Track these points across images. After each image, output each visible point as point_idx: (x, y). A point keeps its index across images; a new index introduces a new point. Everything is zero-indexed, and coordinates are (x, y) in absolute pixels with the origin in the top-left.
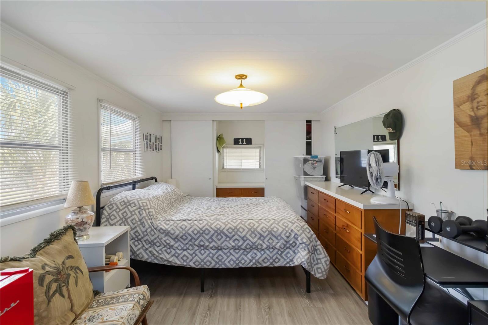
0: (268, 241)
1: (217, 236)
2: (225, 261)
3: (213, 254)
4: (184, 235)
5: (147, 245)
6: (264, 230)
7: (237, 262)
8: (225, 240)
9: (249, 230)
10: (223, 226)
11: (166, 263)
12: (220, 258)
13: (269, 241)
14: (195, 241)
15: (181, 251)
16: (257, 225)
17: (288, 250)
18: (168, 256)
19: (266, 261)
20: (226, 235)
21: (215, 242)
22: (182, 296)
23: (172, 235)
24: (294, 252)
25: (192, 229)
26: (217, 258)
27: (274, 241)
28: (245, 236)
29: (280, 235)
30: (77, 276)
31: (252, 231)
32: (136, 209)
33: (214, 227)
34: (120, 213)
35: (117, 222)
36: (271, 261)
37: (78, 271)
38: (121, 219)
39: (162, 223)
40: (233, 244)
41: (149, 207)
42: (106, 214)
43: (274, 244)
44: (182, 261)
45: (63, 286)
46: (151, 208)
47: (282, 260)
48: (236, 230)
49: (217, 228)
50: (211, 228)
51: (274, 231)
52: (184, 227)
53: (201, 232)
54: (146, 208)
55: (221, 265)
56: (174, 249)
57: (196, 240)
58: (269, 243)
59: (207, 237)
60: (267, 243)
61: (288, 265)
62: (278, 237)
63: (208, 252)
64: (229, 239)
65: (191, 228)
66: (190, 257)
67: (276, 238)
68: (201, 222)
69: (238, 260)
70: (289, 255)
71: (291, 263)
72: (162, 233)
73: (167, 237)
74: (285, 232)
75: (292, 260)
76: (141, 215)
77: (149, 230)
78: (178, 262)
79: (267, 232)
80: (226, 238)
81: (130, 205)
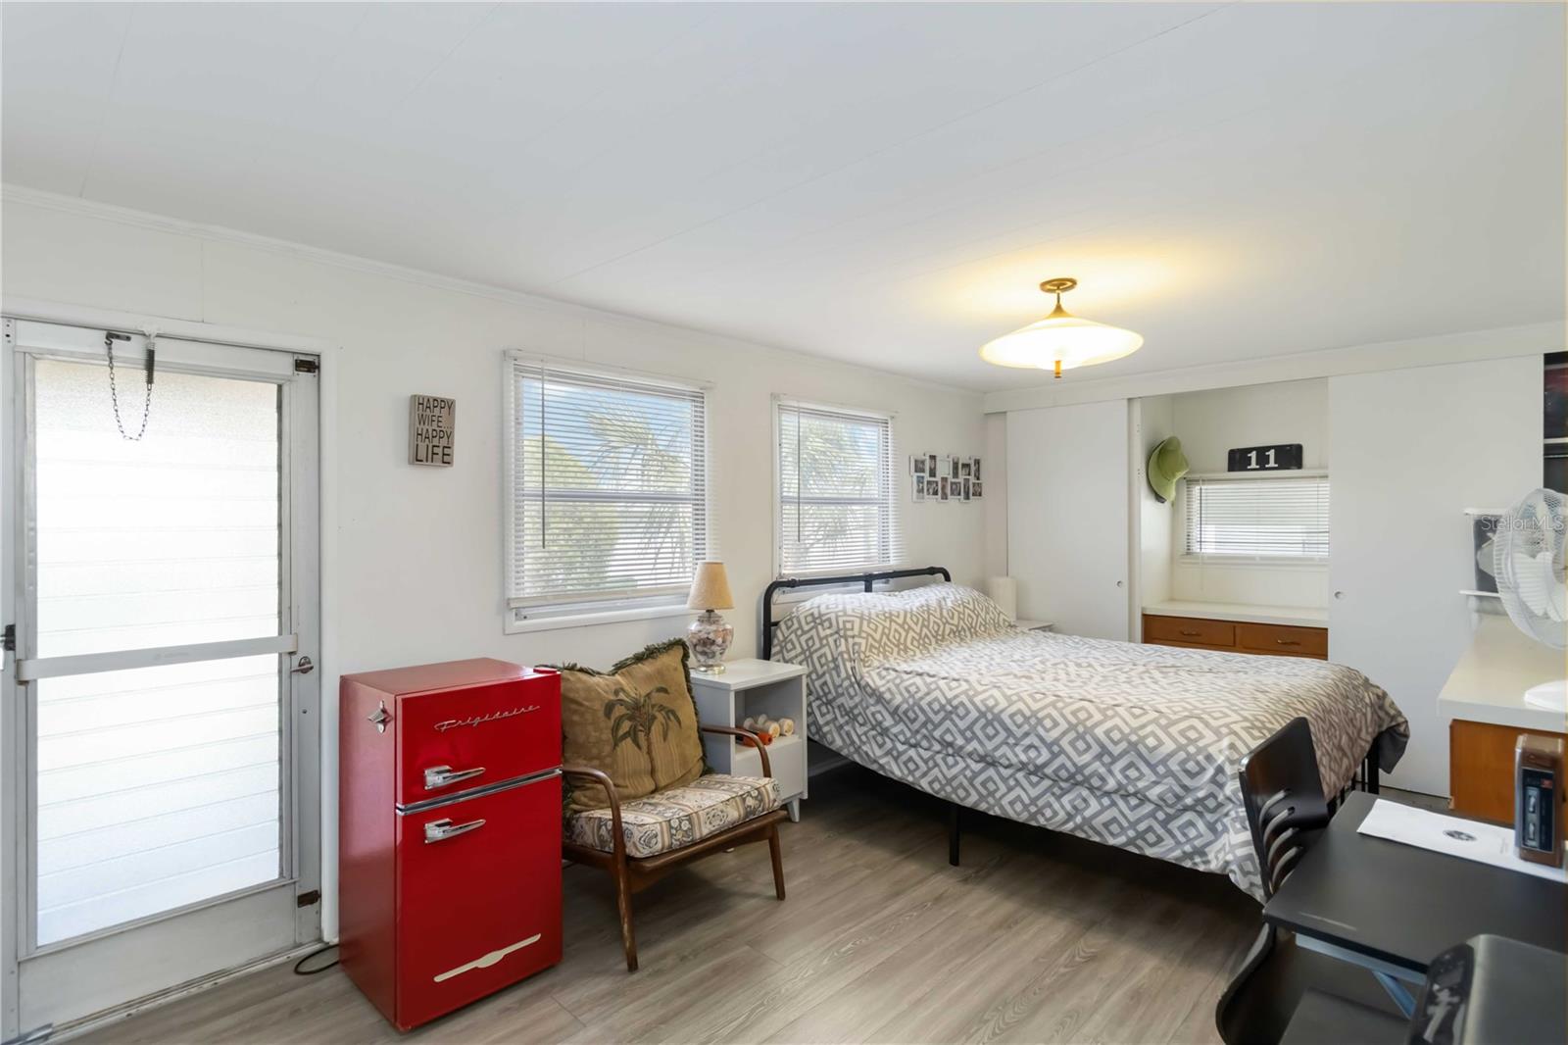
0: (1123, 771)
1: (984, 728)
2: (1001, 798)
3: (972, 771)
4: (911, 708)
5: (842, 716)
6: (1116, 735)
7: (1033, 809)
8: (1005, 743)
9: (1072, 727)
10: (1003, 704)
11: (874, 767)
12: (991, 786)
13: (1128, 773)
14: (934, 729)
15: (905, 747)
16: (1098, 717)
17: (1188, 816)
18: (879, 752)
19: (1114, 828)
20: (1007, 729)
21: (980, 742)
22: (902, 857)
23: (888, 703)
24: (1212, 827)
25: (929, 699)
26: (983, 784)
27: (1142, 775)
28: (1056, 742)
29: (1164, 761)
30: (667, 724)
31: (1077, 732)
32: (831, 635)
33: (982, 701)
34: (803, 639)
35: (796, 656)
36: (1131, 833)
37: (672, 717)
38: (803, 652)
39: (874, 674)
40: (1023, 758)
41: (856, 632)
42: (781, 638)
43: (1141, 784)
44: (906, 772)
45: (641, 731)
46: (860, 636)
47: (1169, 842)
48: (1033, 721)
49: (986, 705)
50: (973, 703)
51: (1146, 747)
52: (913, 689)
53: (949, 708)
54: (849, 633)
55: (991, 807)
56: (892, 740)
57: (936, 726)
58: (1127, 777)
59: (962, 725)
60: (1120, 777)
61: (1188, 864)
62: (1156, 765)
63: (962, 765)
64: (1014, 741)
65: (928, 694)
66: (923, 768)
67: (1152, 767)
68: (954, 684)
69: (1036, 806)
70: (1192, 833)
71: (1198, 860)
72: (871, 696)
73: (879, 707)
74: (1182, 755)
75: (1201, 852)
76: (837, 647)
77: (846, 683)
78: (896, 771)
79: (1124, 745)
80: (1007, 737)
81: (821, 624)
